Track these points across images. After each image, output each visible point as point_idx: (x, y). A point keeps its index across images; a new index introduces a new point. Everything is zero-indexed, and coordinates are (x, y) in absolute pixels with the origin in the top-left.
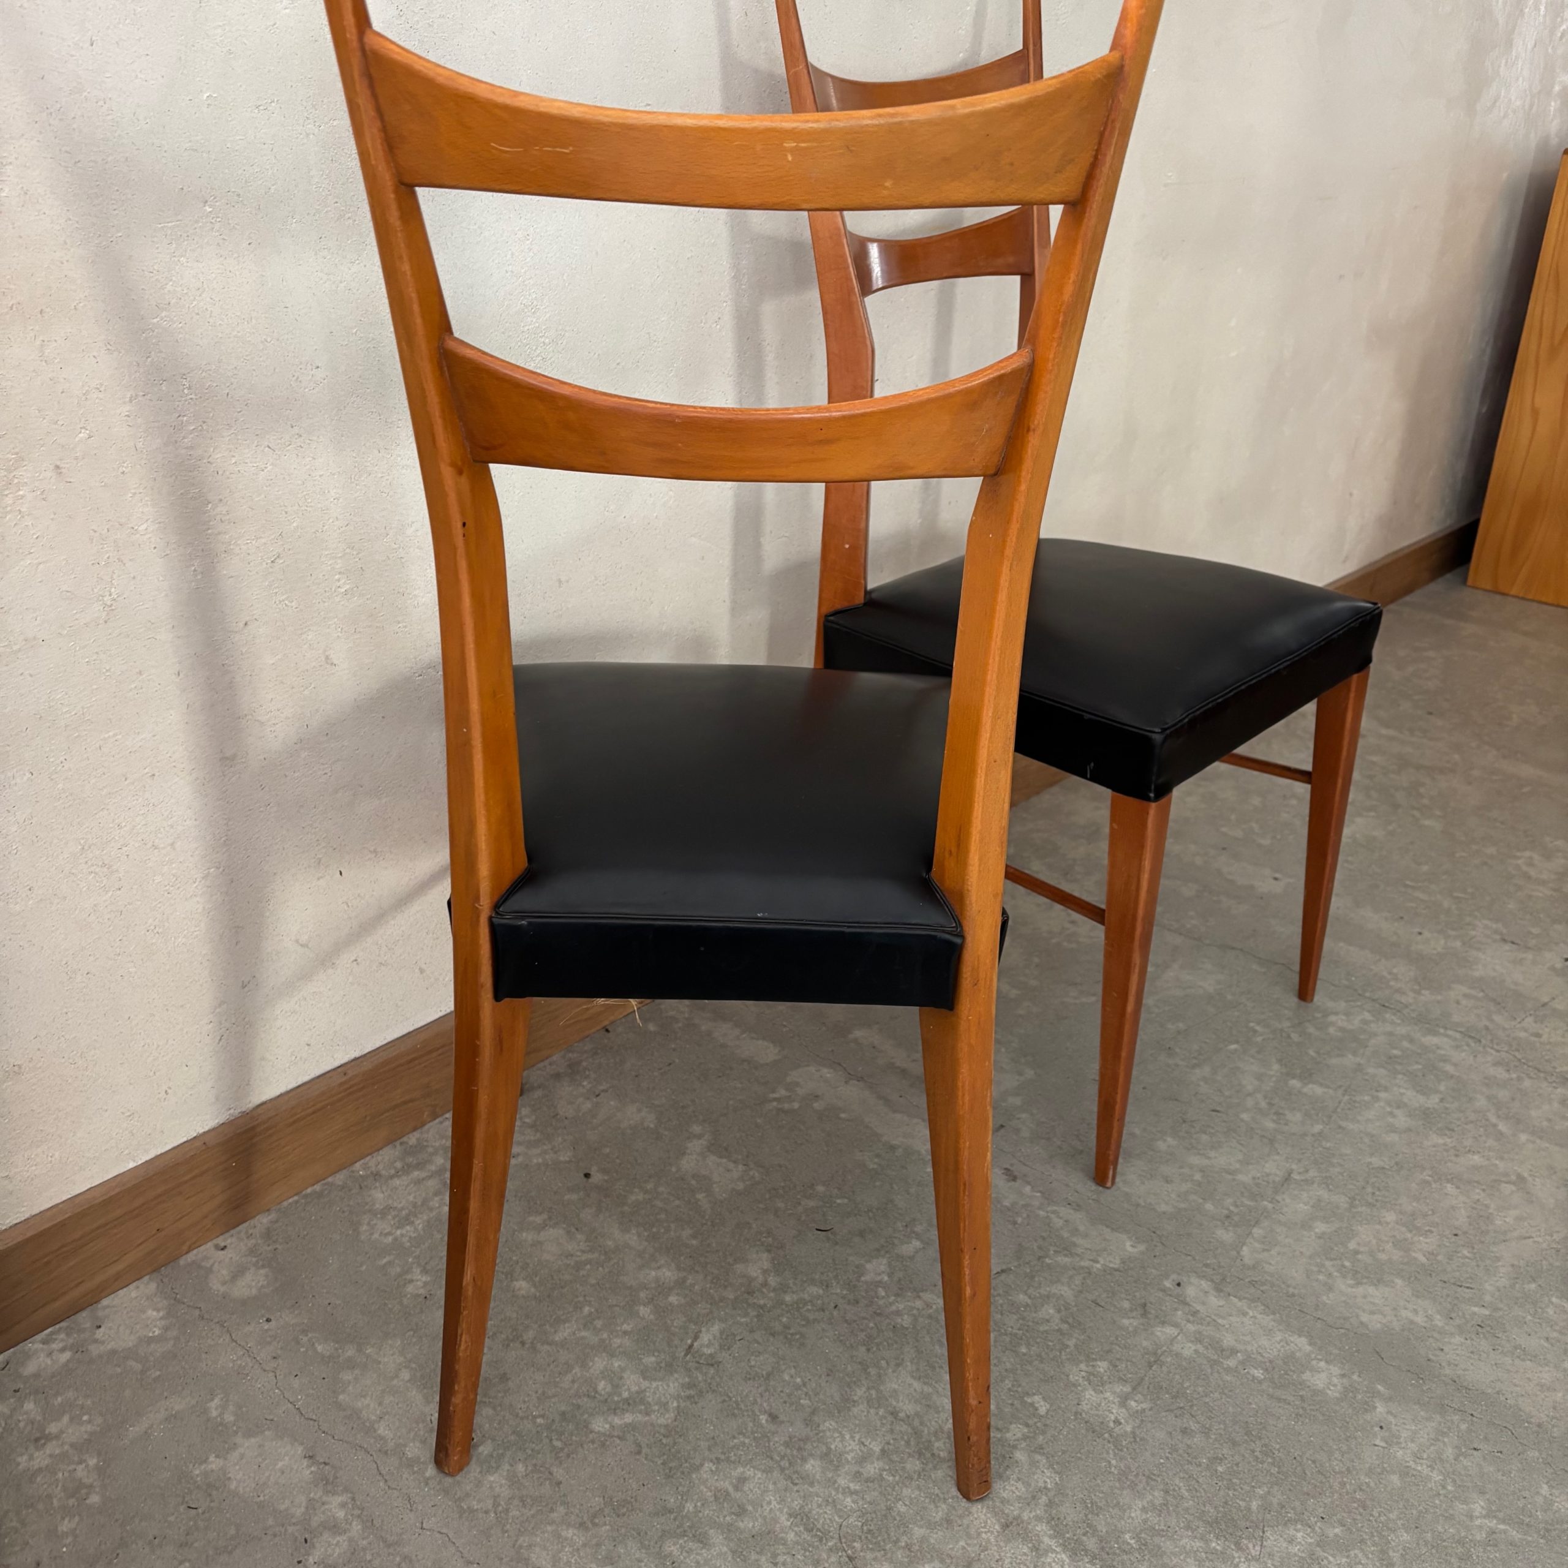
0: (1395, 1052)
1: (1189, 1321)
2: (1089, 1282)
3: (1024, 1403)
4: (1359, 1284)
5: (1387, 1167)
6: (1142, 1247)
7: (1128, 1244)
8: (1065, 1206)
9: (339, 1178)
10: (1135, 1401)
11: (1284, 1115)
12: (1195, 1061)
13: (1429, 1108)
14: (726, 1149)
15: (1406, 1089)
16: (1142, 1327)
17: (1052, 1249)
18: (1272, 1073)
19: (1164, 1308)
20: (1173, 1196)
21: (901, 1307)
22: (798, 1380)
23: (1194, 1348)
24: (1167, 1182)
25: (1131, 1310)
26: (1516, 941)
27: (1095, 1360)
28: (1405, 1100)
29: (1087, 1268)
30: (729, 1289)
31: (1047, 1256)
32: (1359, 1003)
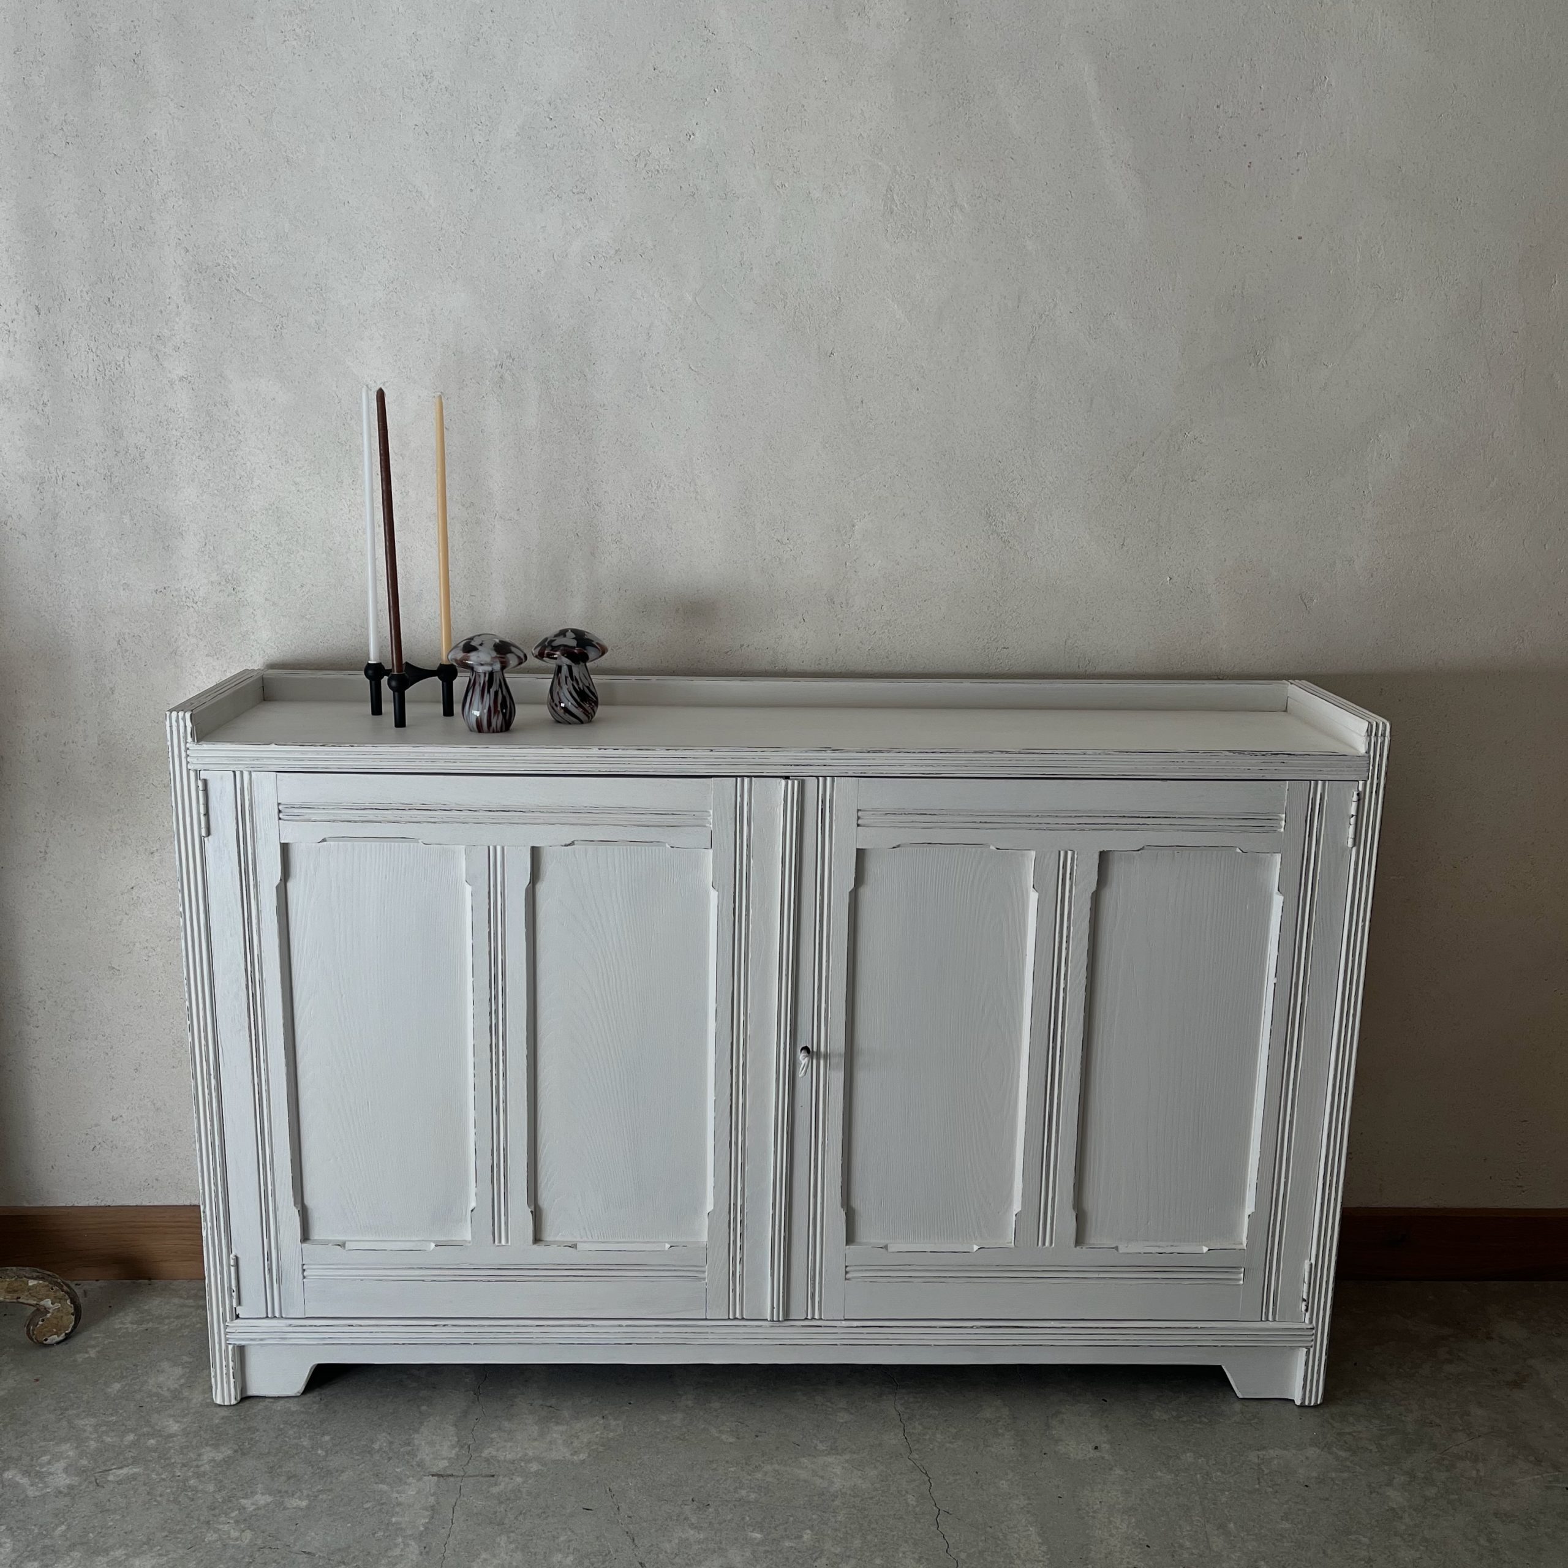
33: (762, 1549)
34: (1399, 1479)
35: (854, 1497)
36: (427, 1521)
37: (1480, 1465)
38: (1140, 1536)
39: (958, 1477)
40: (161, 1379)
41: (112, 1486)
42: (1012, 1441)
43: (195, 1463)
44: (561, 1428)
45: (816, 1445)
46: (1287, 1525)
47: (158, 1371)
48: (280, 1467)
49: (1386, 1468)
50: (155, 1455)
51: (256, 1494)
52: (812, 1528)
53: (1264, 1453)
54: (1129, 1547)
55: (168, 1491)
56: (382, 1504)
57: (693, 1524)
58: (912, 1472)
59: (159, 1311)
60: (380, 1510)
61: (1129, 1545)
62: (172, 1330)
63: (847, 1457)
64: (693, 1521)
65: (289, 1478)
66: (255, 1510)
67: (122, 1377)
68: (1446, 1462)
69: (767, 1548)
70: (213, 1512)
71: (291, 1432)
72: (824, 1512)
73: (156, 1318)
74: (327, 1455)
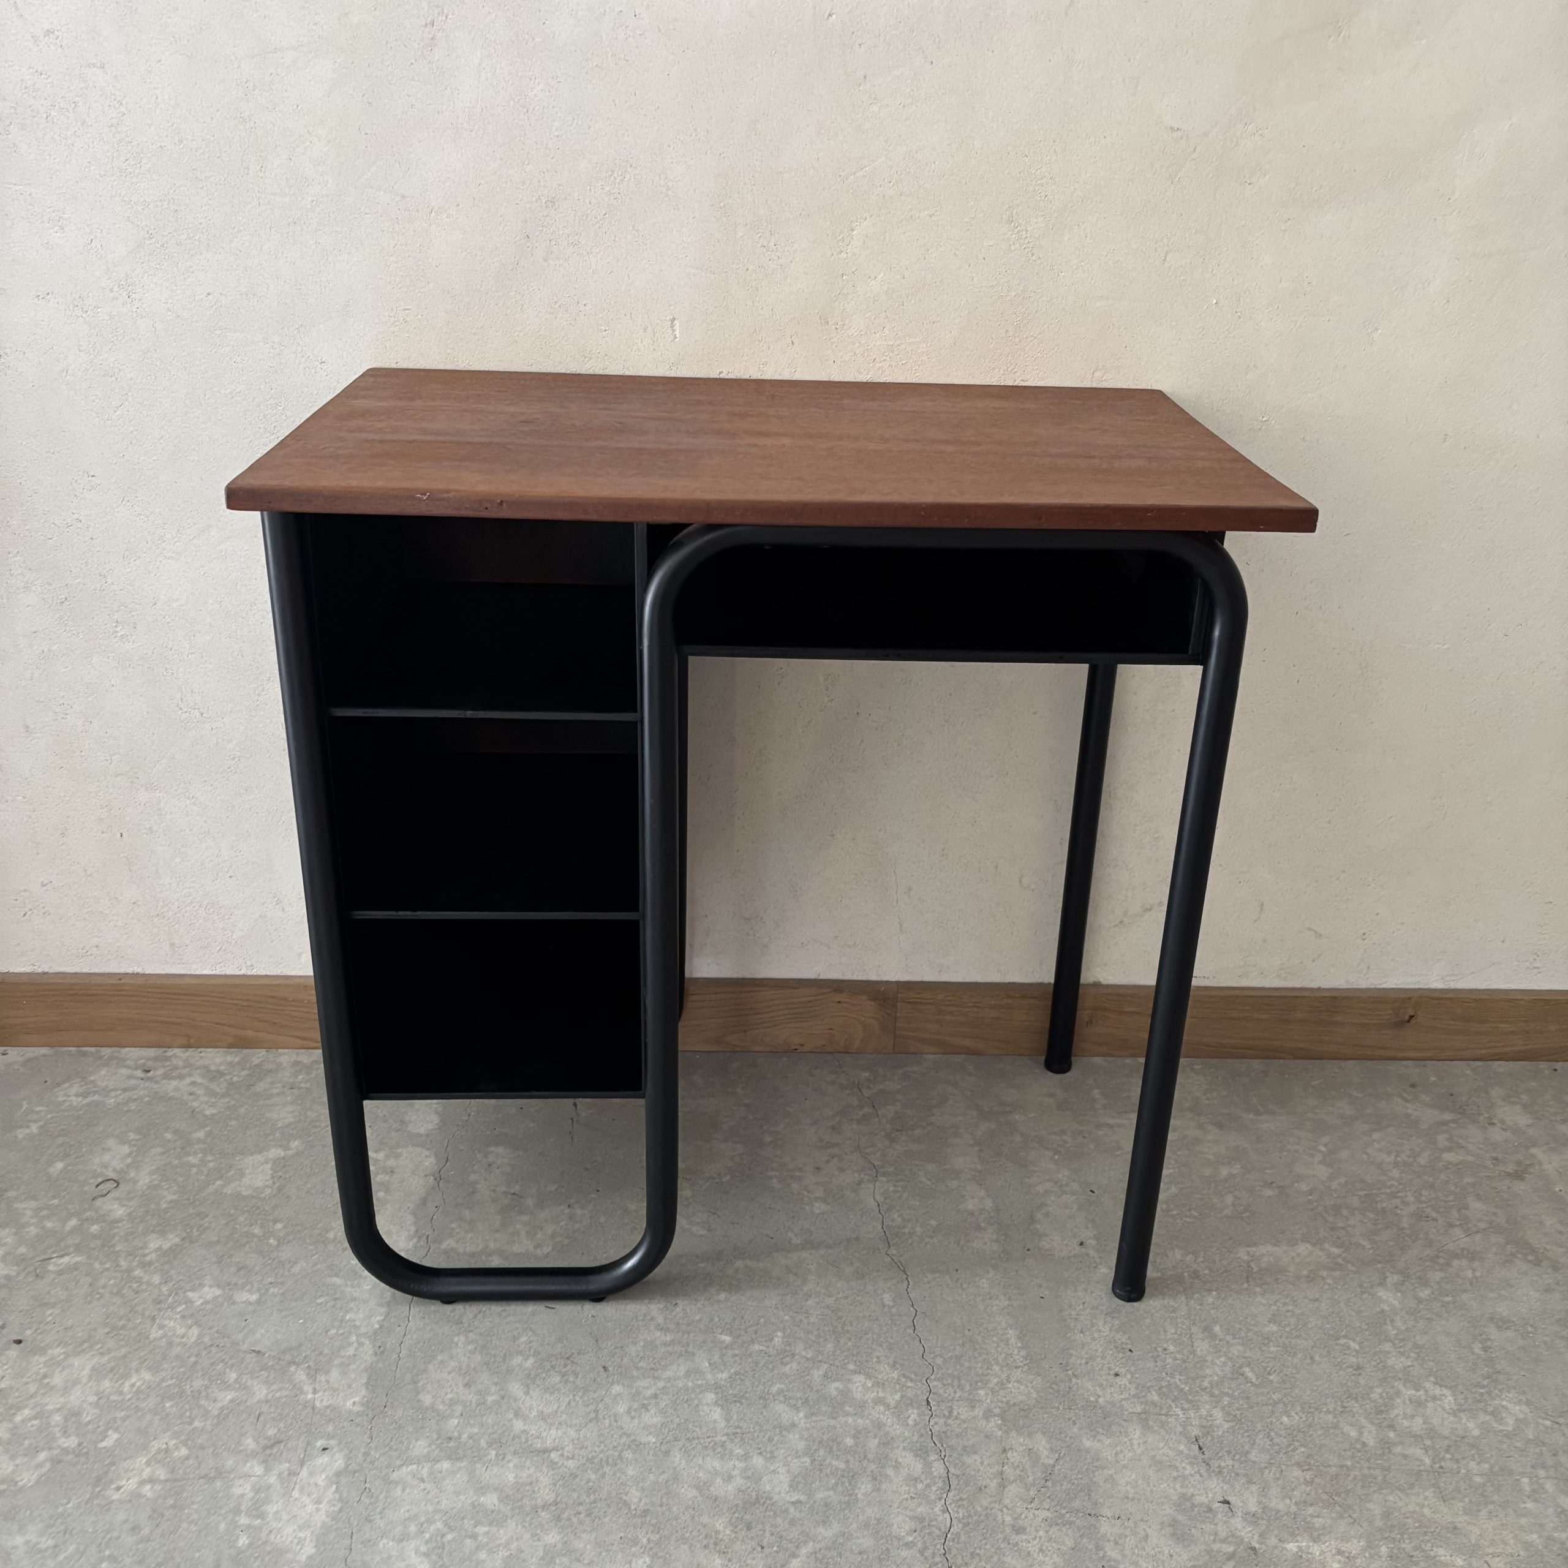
0: (849, 1441)
1: (280, 1474)
2: (284, 1400)
3: (107, 1430)
4: (426, 1555)
5: (633, 1507)
6: (356, 1409)
7: (357, 1399)
8: (374, 1346)
9: (106, 1052)
10: (152, 1487)
11: (647, 1410)
12: (672, 1326)
13: (771, 1499)
14: (284, 1167)
15: (788, 1472)
16: (249, 1452)
17: (311, 1363)
18: (709, 1376)
19: (284, 1454)
20: (450, 1396)
21: (172, 1324)
22: (50, 1318)
23: (246, 1492)
24: (467, 1385)
25: (266, 1438)
26: (1204, 1449)
27: (186, 1445)
28: (765, 1479)
29: (302, 1392)
30: (126, 1244)
31: (298, 1365)
32: (910, 1384)
33: (730, 1353)
34: (1393, 1279)
35: (829, 1296)
36: (382, 1318)
37: (1476, 1264)
38: (1124, 1340)
39: (938, 1275)
40: (107, 1157)
41: (52, 1277)
42: (994, 1237)
43: (141, 1252)
44: (525, 1218)
45: (791, 1239)
46: (1275, 1328)
47: (103, 1149)
48: (230, 1257)
49: (1379, 1266)
50: (99, 1242)
51: (204, 1286)
52: (784, 1330)
53: (1254, 1249)
54: (1111, 1352)
55: (112, 1282)
56: (336, 1299)
57: (659, 1325)
58: (889, 1270)
59: (106, 1083)
60: (334, 1306)
61: (1111, 1350)
62: (119, 1104)
63: (822, 1252)
64: (660, 1321)
65: (239, 1270)
66: (202, 1304)
67: (67, 1155)
68: (1441, 1261)
69: (737, 1352)
70: (158, 1306)
71: (242, 1219)
72: (797, 1312)
73: (103, 1090)
74: (278, 1245)
